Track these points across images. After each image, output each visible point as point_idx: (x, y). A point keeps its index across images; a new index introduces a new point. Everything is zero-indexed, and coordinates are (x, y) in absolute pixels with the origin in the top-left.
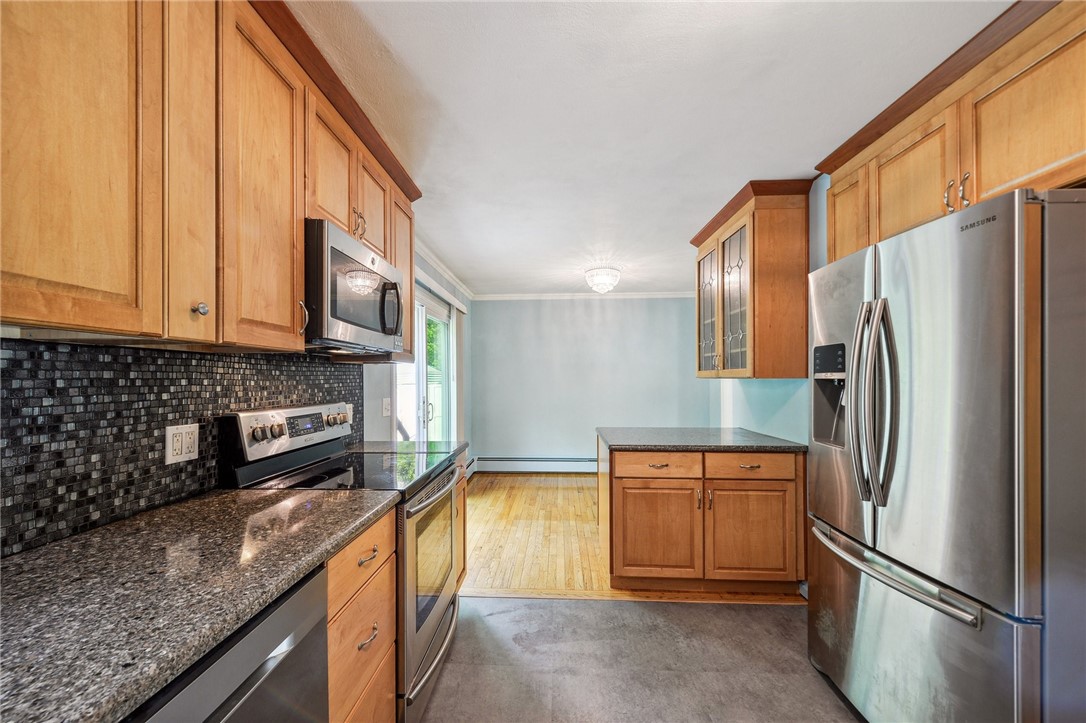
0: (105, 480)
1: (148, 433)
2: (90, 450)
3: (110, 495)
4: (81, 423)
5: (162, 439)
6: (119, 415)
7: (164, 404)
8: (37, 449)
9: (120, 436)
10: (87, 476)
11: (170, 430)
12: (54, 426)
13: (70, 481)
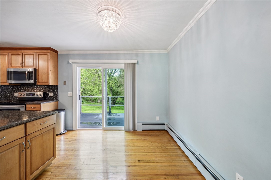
0: (9, 96)
1: (13, 93)
2: (8, 94)
3: (10, 98)
4: (7, 92)
5: (14, 94)
6: (10, 91)
7: (14, 90)
8: (4, 93)
9: (10, 93)
10: (8, 96)
11: (15, 93)
12: (5, 92)
13: (7, 96)
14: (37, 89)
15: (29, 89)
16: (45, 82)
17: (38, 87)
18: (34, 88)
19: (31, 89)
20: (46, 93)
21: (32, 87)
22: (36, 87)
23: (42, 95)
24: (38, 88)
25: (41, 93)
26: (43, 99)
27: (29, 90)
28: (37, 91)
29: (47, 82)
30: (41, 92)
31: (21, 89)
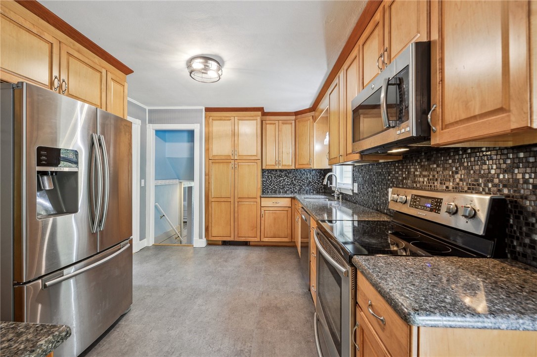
1: (386, 189)
4: (377, 184)
5: (388, 192)
6: (382, 182)
7: (389, 180)
9: (382, 188)
11: (389, 189)
14: (458, 177)
15: (425, 173)
16: (482, 116)
17: (462, 164)
18: (445, 169)
19: (434, 176)
20: (515, 204)
21: (438, 166)
22: (454, 162)
23: (482, 216)
24: (465, 168)
25: (480, 202)
26: (490, 245)
27: (426, 179)
28: (457, 189)
29: (501, 110)
30: (475, 197)
31: (404, 176)
